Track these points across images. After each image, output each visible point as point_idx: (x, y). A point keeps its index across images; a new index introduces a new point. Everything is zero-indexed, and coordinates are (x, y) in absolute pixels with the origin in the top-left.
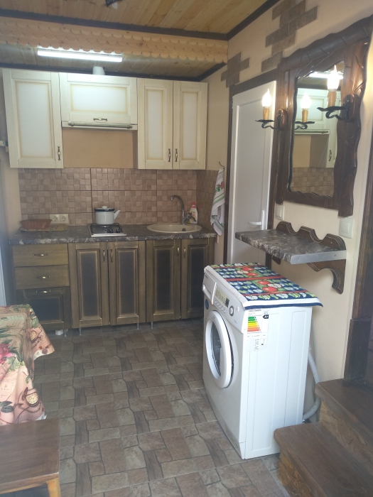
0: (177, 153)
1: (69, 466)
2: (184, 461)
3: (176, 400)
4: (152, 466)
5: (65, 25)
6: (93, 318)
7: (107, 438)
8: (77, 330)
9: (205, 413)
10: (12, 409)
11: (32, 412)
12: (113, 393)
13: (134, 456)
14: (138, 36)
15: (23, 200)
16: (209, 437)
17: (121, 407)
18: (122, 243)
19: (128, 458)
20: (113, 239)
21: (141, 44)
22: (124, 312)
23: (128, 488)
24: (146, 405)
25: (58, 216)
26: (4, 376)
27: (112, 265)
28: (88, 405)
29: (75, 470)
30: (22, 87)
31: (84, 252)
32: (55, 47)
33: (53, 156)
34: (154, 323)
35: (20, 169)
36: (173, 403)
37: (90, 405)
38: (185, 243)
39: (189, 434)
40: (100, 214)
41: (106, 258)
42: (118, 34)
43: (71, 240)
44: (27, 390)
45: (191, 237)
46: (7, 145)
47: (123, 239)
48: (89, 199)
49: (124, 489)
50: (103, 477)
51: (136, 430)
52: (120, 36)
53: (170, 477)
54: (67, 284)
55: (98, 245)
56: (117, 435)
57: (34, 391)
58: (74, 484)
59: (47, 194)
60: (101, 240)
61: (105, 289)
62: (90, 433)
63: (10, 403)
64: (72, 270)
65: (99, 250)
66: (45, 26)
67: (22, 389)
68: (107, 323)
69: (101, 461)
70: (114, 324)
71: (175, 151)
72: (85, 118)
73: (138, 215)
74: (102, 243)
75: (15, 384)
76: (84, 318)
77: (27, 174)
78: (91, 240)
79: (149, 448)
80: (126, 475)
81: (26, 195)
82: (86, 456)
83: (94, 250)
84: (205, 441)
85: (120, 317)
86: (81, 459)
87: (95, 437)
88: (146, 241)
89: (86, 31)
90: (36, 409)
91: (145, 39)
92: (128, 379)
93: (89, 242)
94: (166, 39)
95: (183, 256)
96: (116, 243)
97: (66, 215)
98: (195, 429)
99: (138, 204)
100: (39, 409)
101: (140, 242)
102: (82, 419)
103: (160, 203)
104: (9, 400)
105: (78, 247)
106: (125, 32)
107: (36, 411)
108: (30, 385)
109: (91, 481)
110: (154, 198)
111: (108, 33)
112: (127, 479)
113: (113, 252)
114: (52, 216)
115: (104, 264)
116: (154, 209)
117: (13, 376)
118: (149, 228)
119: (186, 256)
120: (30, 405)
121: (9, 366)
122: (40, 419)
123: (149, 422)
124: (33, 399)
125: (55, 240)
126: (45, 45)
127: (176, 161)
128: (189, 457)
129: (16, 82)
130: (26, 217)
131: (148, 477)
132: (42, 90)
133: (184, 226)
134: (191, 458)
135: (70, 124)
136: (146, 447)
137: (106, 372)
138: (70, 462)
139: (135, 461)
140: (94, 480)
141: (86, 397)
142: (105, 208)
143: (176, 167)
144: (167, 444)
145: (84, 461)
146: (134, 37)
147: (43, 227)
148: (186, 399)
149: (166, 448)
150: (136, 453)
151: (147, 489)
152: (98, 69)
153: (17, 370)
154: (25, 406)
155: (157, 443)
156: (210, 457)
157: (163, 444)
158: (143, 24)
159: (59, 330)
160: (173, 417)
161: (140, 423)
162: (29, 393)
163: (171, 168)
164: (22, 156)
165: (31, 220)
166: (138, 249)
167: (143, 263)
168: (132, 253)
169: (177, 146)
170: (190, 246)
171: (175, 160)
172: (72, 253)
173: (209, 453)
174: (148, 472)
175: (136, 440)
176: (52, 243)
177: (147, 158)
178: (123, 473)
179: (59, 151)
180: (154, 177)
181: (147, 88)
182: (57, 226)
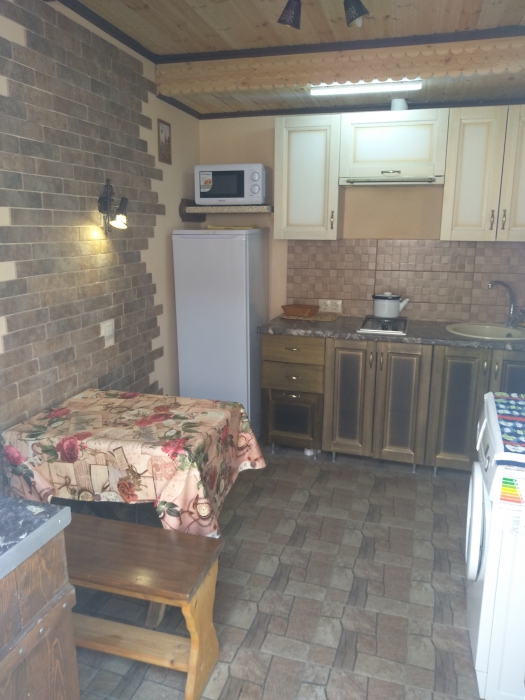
0: (505, 216)
1: (249, 610)
2: (391, 663)
3: (422, 581)
4: (346, 650)
5: (344, 52)
6: (350, 442)
7: (307, 596)
8: (330, 454)
9: (455, 613)
10: (178, 515)
11: (202, 526)
12: (340, 544)
13: (329, 629)
14: (442, 50)
15: (290, 280)
16: (445, 647)
17: (341, 565)
18: (398, 345)
19: (321, 629)
20: (384, 338)
21: (447, 60)
22: (393, 443)
23: (304, 664)
24: (376, 574)
25: (329, 302)
26: (174, 475)
27: (382, 375)
28: (304, 548)
29: (253, 617)
30: (295, 137)
31: (345, 352)
32: (327, 83)
33: (323, 224)
34: (439, 469)
35: (290, 241)
36: (414, 584)
37: (306, 549)
38: (499, 356)
39: (417, 632)
40: (380, 303)
41: (374, 363)
42: (413, 52)
43: (329, 333)
44: (197, 498)
45: (509, 347)
46: (273, 211)
47: (398, 340)
48: (371, 281)
49: (298, 663)
50: (280, 639)
51: (346, 600)
52: (417, 54)
53: (362, 674)
54: (321, 391)
55: (364, 344)
56: (320, 596)
57: (204, 501)
58: (246, 632)
59: (318, 273)
60: (368, 338)
61: (369, 405)
62: (290, 582)
63: (176, 506)
64: (328, 373)
65: (365, 352)
66: (318, 58)
67: (192, 495)
68: (367, 454)
69: (288, 620)
70: (377, 456)
71: (501, 213)
72: (370, 171)
73: (441, 308)
74: (370, 342)
75: (183, 485)
76: (338, 439)
77: (297, 246)
78: (355, 336)
79: (352, 628)
80: (308, 647)
81: (295, 273)
82: (273, 607)
83: (359, 350)
84: (436, 649)
85: (387, 449)
86: (266, 608)
87: (293, 589)
88: (433, 346)
89: (369, 55)
90: (205, 523)
91: (453, 51)
92: (367, 533)
93: (351, 339)
94: (486, 46)
95: (493, 376)
96: (390, 345)
97: (340, 302)
98: (429, 628)
99: (442, 291)
100: (210, 524)
101: (425, 347)
102: (288, 563)
103: (476, 292)
104: (175, 503)
105: (337, 344)
106: (424, 47)
107: (206, 526)
108: (201, 493)
109: (265, 636)
110: (468, 284)
111: (398, 53)
112: (306, 653)
113: (385, 356)
114: (321, 302)
115: (371, 372)
116: (466, 300)
117: (182, 475)
118: (449, 329)
119: (499, 376)
120: (200, 517)
121: (179, 464)
122: (210, 536)
123: (369, 597)
124: (204, 510)
125: (310, 332)
126: (317, 82)
127: (503, 228)
128: (402, 661)
129: (290, 132)
130: (291, 302)
131: (334, 662)
132: (318, 139)
133: (510, 330)
134: (403, 663)
135: (348, 181)
136: (350, 625)
137: (345, 517)
138: (253, 606)
139: (328, 636)
140: (269, 636)
141: (305, 538)
142: (388, 294)
143: (503, 237)
144: (378, 632)
145: (268, 611)
146: (438, 52)
147: (307, 314)
148: (435, 584)
149: (375, 637)
150: (333, 627)
151: (326, 675)
152: (398, 103)
153: (187, 471)
154: (195, 516)
155: (368, 626)
156: (433, 674)
157: (374, 629)
158: (451, 30)
159: (309, 448)
160: (406, 601)
161: (356, 594)
162: (200, 501)
163: (493, 239)
164: (288, 224)
165: (297, 305)
166: (421, 357)
167: (426, 378)
168: (411, 362)
169: (506, 204)
170: (506, 362)
171: (500, 226)
172: (330, 351)
173: (433, 668)
174: (336, 655)
175: (341, 611)
176: (306, 336)
177: (454, 224)
178: (306, 644)
179: (332, 217)
180: (471, 252)
181: (464, 121)
182: (326, 314)
